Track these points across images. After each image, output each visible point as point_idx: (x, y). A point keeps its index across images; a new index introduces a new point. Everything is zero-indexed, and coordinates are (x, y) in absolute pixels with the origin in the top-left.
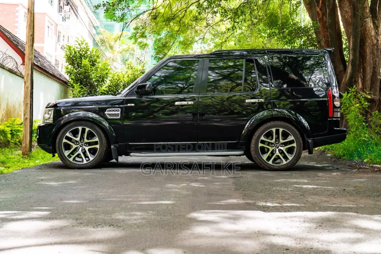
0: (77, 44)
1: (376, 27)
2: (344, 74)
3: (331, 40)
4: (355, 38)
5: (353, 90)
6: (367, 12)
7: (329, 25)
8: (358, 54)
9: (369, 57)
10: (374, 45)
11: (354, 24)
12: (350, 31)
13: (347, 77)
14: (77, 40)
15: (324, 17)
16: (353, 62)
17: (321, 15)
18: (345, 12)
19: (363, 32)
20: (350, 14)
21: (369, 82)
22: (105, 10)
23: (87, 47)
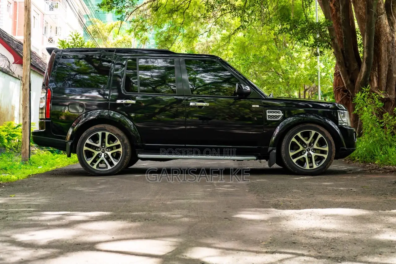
0: (71, 38)
1: (391, 24)
2: (359, 73)
3: (344, 38)
4: (369, 36)
5: (367, 90)
6: (381, 9)
7: (343, 21)
8: (373, 52)
9: (384, 55)
10: (389, 42)
11: (368, 21)
12: (364, 28)
13: (361, 76)
14: (71, 34)
15: (338, 13)
16: (368, 60)
17: (334, 11)
18: (359, 8)
19: (377, 29)
20: (364, 11)
21: (384, 81)
23: (82, 41)
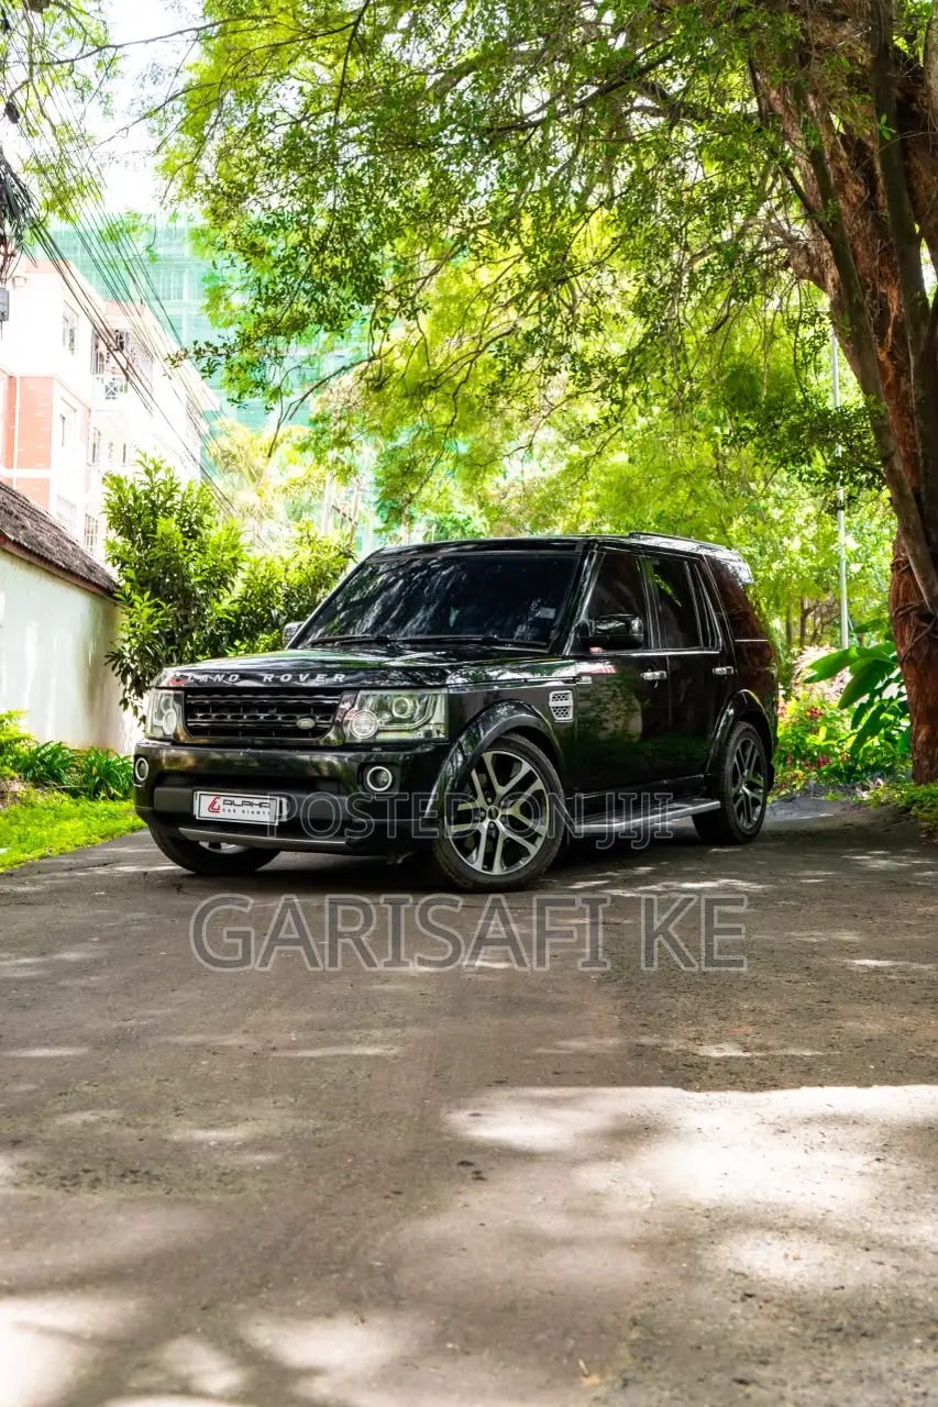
0: (141, 469)
3: (922, 455)
7: (918, 404)
14: (142, 459)
15: (903, 380)
17: (891, 373)
22: (203, 371)
23: (171, 478)
